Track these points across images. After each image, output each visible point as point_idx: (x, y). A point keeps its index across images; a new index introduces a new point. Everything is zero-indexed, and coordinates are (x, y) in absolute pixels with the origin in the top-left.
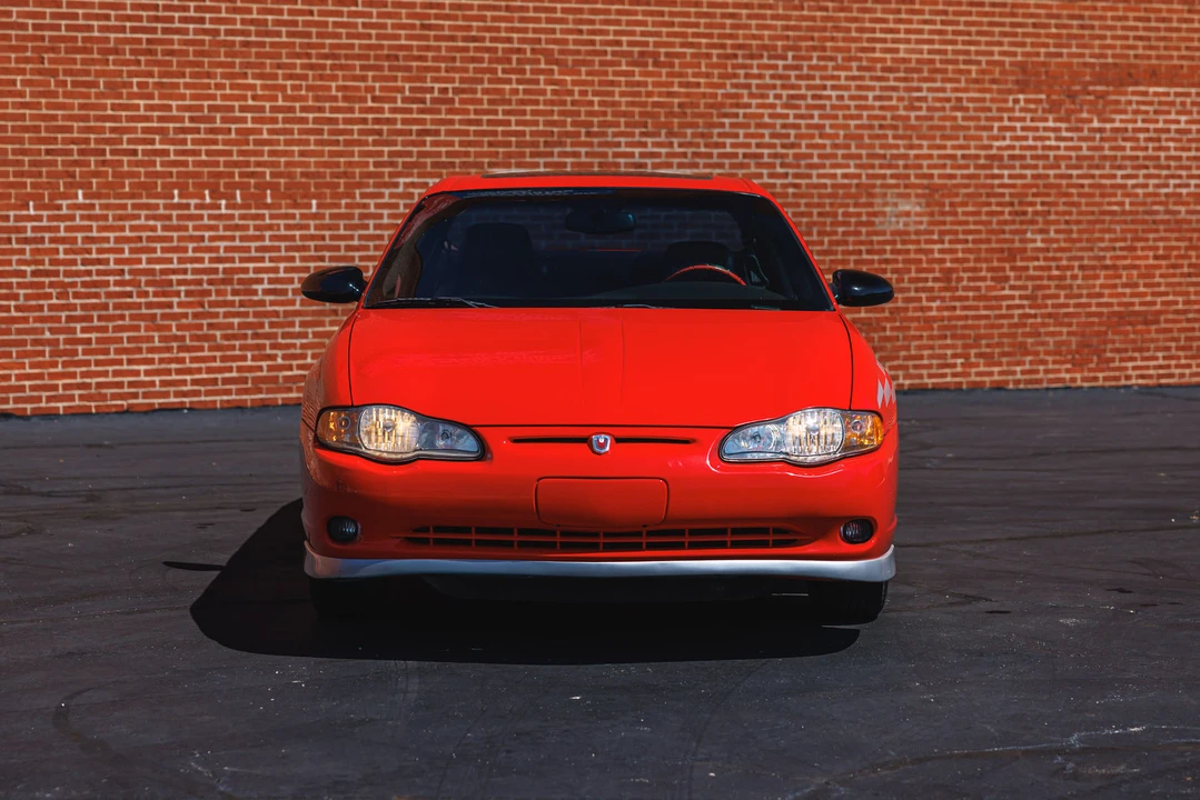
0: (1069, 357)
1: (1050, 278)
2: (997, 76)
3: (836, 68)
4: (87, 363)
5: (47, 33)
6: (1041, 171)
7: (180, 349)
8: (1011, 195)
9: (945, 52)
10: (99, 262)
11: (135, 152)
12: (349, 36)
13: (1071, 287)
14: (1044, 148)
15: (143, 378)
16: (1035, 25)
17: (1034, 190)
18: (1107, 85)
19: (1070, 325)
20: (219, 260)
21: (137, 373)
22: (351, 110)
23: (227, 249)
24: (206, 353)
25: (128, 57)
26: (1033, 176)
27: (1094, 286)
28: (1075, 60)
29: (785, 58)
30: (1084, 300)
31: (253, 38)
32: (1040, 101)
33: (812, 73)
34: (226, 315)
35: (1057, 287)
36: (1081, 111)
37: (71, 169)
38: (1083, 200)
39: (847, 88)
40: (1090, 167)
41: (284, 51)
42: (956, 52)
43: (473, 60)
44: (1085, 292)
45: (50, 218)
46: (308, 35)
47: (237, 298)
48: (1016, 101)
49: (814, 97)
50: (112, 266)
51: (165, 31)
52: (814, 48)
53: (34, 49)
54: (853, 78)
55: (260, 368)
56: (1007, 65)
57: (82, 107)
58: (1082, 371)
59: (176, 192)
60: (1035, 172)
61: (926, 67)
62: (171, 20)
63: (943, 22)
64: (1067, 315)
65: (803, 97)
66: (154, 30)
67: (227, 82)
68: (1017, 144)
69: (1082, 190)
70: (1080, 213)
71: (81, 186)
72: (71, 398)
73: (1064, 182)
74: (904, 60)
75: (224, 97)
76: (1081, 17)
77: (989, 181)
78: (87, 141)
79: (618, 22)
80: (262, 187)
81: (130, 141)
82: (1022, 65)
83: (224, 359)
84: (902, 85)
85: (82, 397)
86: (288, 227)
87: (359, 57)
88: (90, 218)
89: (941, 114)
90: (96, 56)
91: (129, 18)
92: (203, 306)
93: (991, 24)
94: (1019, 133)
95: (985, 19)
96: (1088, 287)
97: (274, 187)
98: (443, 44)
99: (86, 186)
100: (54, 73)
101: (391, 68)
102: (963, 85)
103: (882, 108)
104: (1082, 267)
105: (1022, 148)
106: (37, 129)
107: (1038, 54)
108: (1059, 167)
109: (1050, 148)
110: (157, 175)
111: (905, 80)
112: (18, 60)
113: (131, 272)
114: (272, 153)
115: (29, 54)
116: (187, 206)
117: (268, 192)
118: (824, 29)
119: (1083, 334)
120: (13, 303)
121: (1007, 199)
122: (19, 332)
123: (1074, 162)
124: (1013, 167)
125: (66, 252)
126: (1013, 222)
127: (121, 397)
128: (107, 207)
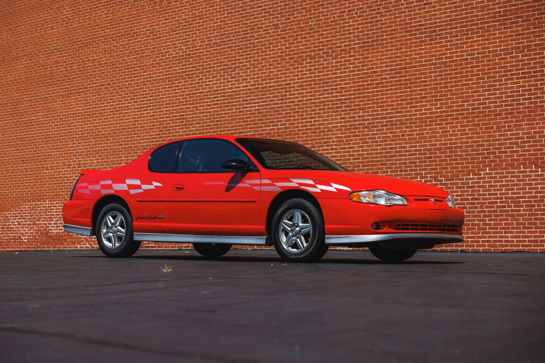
4: (490, 233)
5: (476, 111)
7: (524, 228)
10: (494, 194)
11: (506, 152)
15: (510, 239)
20: (538, 192)
21: (508, 237)
23: (541, 188)
24: (534, 230)
25: (504, 116)
34: (541, 214)
37: (485, 160)
45: (478, 179)
50: (499, 196)
51: (517, 104)
53: (472, 117)
57: (488, 136)
59: (522, 166)
62: (519, 100)
66: (513, 105)
72: (484, 246)
75: (539, 128)
78: (489, 149)
81: (505, 148)
83: (540, 232)
85: (488, 246)
88: (491, 178)
90: (493, 117)
91: (504, 101)
92: (532, 211)
99: (489, 166)
100: (478, 125)
106: (473, 146)
110: (515, 160)
112: (467, 122)
113: (505, 198)
115: (470, 119)
116: (526, 172)
122: (467, 221)
125: (483, 191)
127: (502, 246)
128: (496, 173)
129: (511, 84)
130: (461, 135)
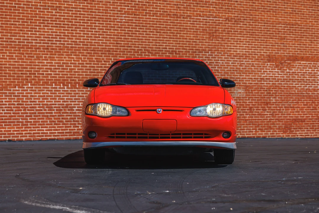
0: (282, 130)
1: (277, 110)
2: (262, 58)
3: (222, 55)
4: (31, 127)
5: (21, 44)
6: (274, 82)
7: (55, 124)
8: (267, 88)
9: (249, 52)
10: (34, 102)
11: (43, 74)
12: (98, 45)
13: (282, 112)
14: (275, 77)
15: (45, 131)
16: (272, 45)
17: (272, 87)
18: (291, 61)
19: (282, 122)
20: (65, 102)
21: (43, 130)
22: (98, 64)
23: (67, 99)
24: (61, 125)
25: (42, 50)
26: (272, 84)
27: (288, 112)
28: (282, 55)
29: (209, 53)
30: (286, 116)
31: (74, 46)
32: (274, 65)
33: (215, 57)
34: (66, 116)
35: (279, 112)
36: (284, 67)
37: (27, 78)
38: (285, 90)
39: (224, 61)
40: (287, 82)
41: (81, 49)
42: (252, 52)
43: (129, 52)
44: (286, 113)
45: (22, 90)
46: (88, 45)
47: (69, 112)
48: (267, 65)
49: (216, 63)
50: (37, 103)
51: (51, 43)
52: (216, 50)
53: (18, 48)
54: (226, 58)
55: (75, 130)
56: (265, 56)
57: (30, 62)
58: (286, 134)
59: (54, 84)
60: (272, 83)
61: (244, 56)
62: (53, 41)
63: (248, 44)
64: (281, 119)
65: (213, 63)
66: (48, 43)
67: (67, 57)
68: (268, 75)
69: (284, 87)
70: (284, 93)
71: (30, 82)
72: (26, 136)
73: (280, 85)
74: (239, 54)
75: (66, 60)
76: (284, 44)
77: (261, 85)
78: (31, 71)
79: (166, 43)
80: (76, 83)
81: (42, 71)
82: (269, 56)
83: (66, 127)
84: (238, 60)
85: (29, 136)
86: (82, 94)
87: (100, 51)
88: (32, 90)
89: (248, 67)
90: (34, 50)
91: (42, 40)
92: (60, 113)
93: (261, 45)
94: (268, 73)
95: (259, 44)
96: (287, 112)
97: (79, 83)
98: (122, 48)
100: (23, 54)
101: (109, 54)
102: (254, 60)
103: (233, 66)
104: (285, 107)
105: (269, 76)
106: (19, 68)
107: (273, 53)
108: (279, 81)
109: (276, 77)
110: (49, 80)
111: (239, 59)
112: (14, 50)
113: (42, 104)
114: (78, 75)
115: (17, 49)
116: (57, 88)
117: (77, 85)
118: (218, 46)
119: (286, 124)
120: (12, 112)
121: (266, 89)
122: (13, 119)
123: (282, 80)
124: (267, 81)
125: (26, 99)
126: (267, 95)
127: (39, 136)
128: (36, 88)
129: (47, 29)
130: (9, 59)
